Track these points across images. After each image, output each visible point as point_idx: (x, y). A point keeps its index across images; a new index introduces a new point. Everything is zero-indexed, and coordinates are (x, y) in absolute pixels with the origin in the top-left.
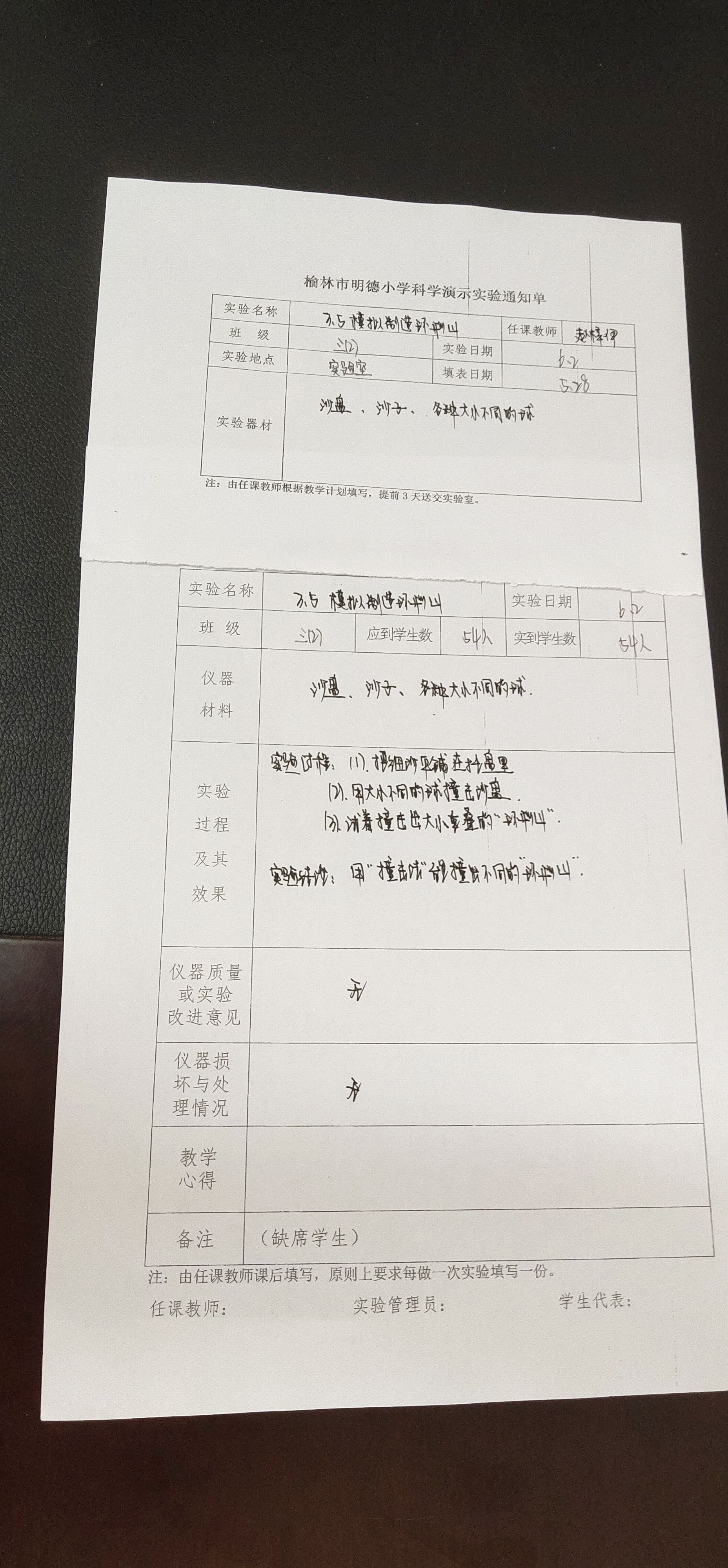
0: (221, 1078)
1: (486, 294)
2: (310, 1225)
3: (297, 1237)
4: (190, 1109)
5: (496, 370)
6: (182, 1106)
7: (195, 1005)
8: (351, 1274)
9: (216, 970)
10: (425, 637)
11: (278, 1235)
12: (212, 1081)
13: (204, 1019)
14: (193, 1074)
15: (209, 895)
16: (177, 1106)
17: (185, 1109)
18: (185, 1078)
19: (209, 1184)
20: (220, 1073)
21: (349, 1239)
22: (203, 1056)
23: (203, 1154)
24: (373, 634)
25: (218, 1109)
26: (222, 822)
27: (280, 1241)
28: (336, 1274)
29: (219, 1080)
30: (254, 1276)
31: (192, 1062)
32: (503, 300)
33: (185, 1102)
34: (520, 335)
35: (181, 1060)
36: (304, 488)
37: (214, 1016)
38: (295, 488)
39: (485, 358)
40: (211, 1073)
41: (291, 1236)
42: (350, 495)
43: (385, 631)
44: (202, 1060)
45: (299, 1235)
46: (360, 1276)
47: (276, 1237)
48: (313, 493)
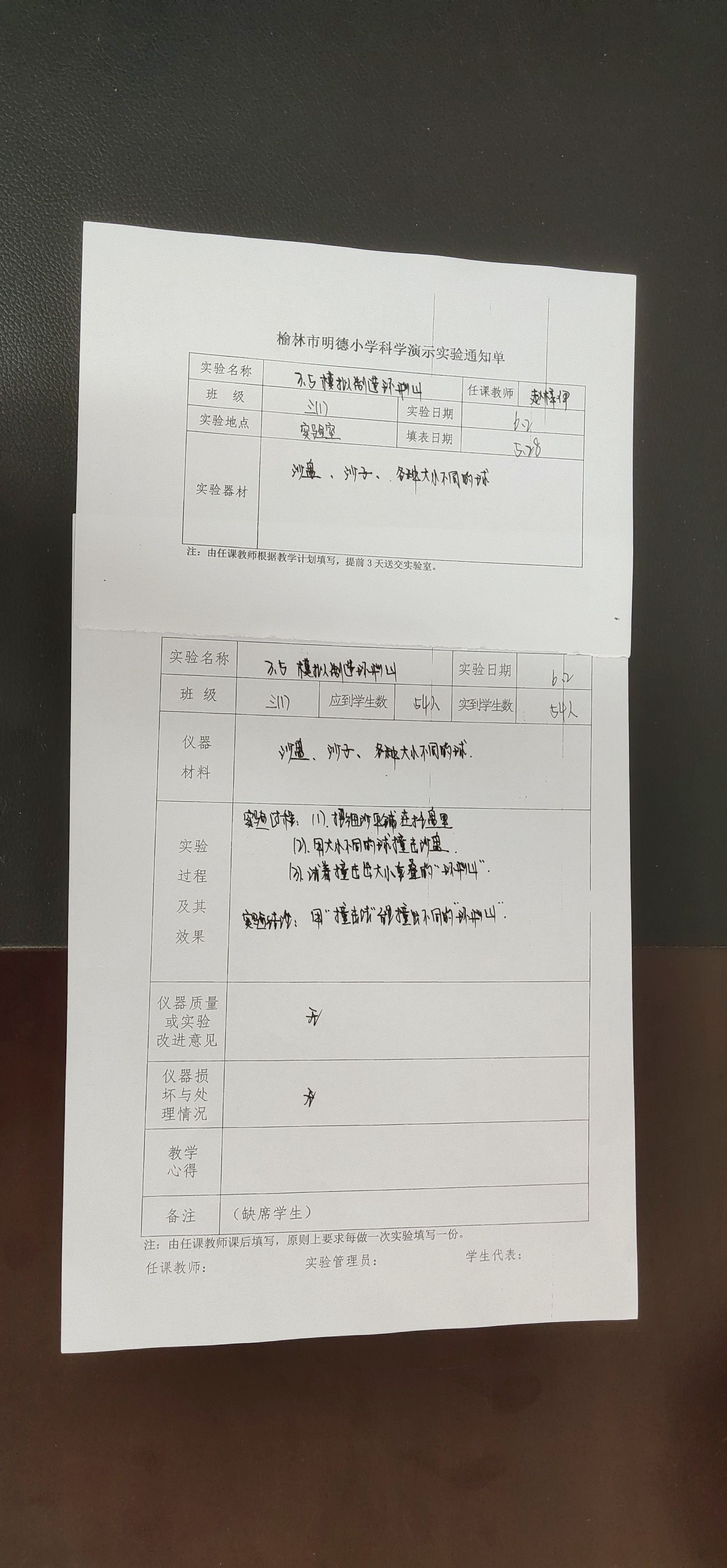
0: (201, 1090)
1: (449, 353)
2: (273, 1204)
3: (262, 1213)
4: (176, 1115)
5: (455, 433)
6: (169, 1112)
7: (180, 1031)
8: (305, 1240)
9: (197, 1001)
10: (380, 703)
11: (247, 1212)
12: (193, 1093)
13: (187, 1041)
14: (179, 1086)
15: (191, 937)
16: (165, 1113)
17: (171, 1115)
18: (171, 1090)
19: (192, 1174)
20: (201, 1086)
21: (303, 1213)
22: (186, 1073)
23: (186, 1150)
24: (335, 701)
25: (199, 1114)
26: (201, 874)
27: (249, 1216)
28: (292, 1240)
29: (199, 1091)
30: (228, 1243)
31: (177, 1076)
32: (465, 360)
33: (172, 1109)
34: (479, 398)
35: (168, 1076)
36: (277, 556)
37: (195, 1039)
38: (269, 556)
39: (446, 421)
40: (192, 1086)
41: (257, 1213)
42: (319, 562)
43: (345, 698)
44: (186, 1076)
45: (264, 1211)
46: (312, 1239)
47: (246, 1213)
48: (286, 561)
